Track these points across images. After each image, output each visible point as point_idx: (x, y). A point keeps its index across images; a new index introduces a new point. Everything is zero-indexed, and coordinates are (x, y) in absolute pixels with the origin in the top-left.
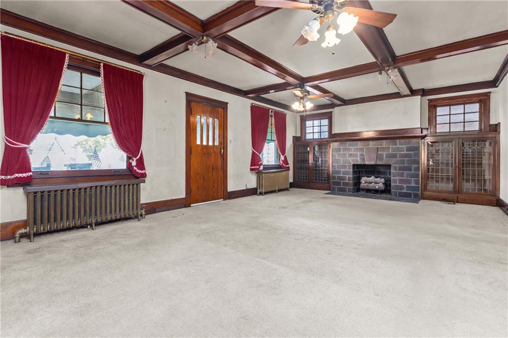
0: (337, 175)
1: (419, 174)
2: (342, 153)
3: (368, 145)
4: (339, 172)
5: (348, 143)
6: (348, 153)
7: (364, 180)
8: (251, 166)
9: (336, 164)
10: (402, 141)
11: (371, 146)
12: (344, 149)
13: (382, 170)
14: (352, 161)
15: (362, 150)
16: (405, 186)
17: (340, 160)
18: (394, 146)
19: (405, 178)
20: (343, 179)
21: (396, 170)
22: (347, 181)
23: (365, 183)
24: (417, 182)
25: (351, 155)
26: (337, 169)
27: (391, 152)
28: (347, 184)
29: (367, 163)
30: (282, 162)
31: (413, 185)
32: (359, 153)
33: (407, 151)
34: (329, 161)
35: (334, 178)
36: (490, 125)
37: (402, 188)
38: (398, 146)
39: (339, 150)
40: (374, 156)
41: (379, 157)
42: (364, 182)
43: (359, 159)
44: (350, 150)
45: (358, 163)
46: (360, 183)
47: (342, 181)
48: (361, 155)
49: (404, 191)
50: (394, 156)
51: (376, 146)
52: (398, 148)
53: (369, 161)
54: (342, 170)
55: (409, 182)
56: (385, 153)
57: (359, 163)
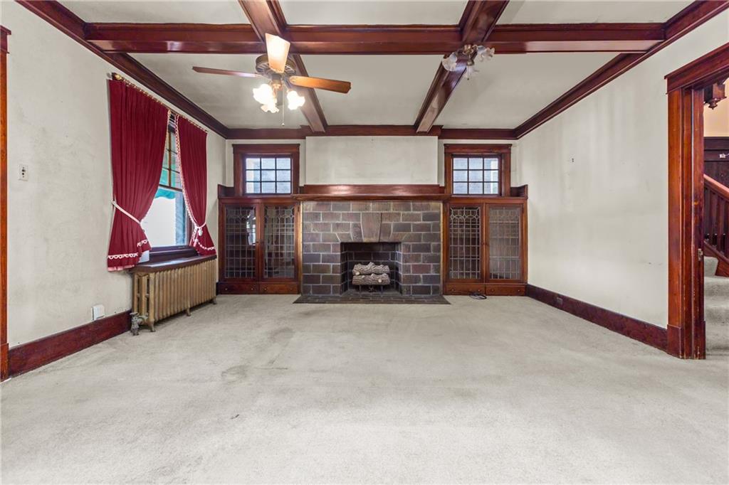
0: (312, 264)
1: (439, 257)
2: (321, 221)
3: (366, 209)
4: (316, 258)
5: (332, 203)
6: (332, 222)
7: (358, 269)
8: (110, 253)
9: (311, 243)
10: (418, 204)
11: (371, 211)
12: (325, 216)
13: (381, 252)
14: (339, 236)
15: (356, 216)
16: (421, 275)
17: (317, 235)
18: (406, 212)
19: (420, 263)
20: (325, 269)
21: (409, 251)
22: (331, 274)
23: (360, 274)
24: (437, 270)
25: (338, 225)
26: (312, 253)
27: (401, 222)
28: (331, 279)
29: (365, 240)
30: (196, 240)
31: (432, 273)
32: (351, 223)
33: (424, 220)
34: (297, 237)
35: (306, 268)
36: (511, 188)
37: (417, 279)
38: (412, 212)
39: (316, 216)
40: (376, 227)
41: (384, 230)
42: (358, 273)
43: (351, 233)
44: (337, 217)
45: (350, 241)
46: (352, 275)
47: (322, 275)
48: (356, 226)
49: (420, 284)
50: (405, 228)
51: (379, 210)
52: (412, 215)
53: (369, 237)
54: (321, 253)
55: (426, 269)
56: (392, 224)
57: (353, 239)
